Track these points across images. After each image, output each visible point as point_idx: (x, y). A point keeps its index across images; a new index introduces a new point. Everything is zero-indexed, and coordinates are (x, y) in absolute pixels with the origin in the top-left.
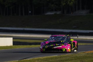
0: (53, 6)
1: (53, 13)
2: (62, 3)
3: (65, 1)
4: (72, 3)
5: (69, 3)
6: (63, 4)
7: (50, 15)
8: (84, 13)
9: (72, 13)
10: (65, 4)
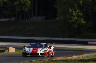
0: (6, 12)
1: (7, 20)
2: (16, 9)
3: (19, 7)
4: (27, 9)
5: (24, 9)
6: (18, 10)
7: (4, 21)
8: (39, 19)
9: (27, 20)
10: (19, 10)
